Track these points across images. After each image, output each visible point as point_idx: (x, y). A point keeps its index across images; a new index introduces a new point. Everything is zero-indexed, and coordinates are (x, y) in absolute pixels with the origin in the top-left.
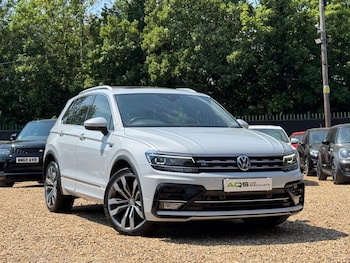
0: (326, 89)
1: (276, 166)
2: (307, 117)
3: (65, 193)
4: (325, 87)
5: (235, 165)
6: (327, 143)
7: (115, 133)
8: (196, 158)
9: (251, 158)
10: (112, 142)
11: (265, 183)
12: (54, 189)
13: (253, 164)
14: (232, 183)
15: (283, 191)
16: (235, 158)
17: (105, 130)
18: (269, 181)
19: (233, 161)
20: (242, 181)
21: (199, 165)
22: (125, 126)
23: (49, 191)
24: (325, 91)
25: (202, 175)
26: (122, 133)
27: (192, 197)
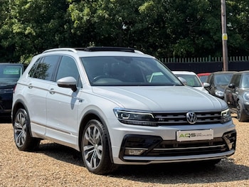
0: (224, 37)
1: (215, 120)
2: (208, 60)
3: (34, 136)
4: (223, 35)
5: (185, 119)
6: (233, 87)
7: (83, 90)
8: (155, 114)
9: (197, 113)
10: (81, 98)
11: (208, 133)
12: (23, 131)
13: (198, 118)
14: (183, 134)
15: (221, 140)
16: (185, 114)
17: (74, 88)
18: (211, 132)
19: (184, 117)
20: (191, 132)
21: (157, 120)
22: (92, 85)
23: (18, 133)
24: (223, 39)
25: (159, 128)
26: (90, 91)
27: (151, 145)
